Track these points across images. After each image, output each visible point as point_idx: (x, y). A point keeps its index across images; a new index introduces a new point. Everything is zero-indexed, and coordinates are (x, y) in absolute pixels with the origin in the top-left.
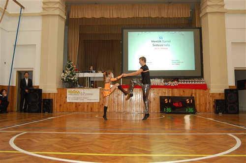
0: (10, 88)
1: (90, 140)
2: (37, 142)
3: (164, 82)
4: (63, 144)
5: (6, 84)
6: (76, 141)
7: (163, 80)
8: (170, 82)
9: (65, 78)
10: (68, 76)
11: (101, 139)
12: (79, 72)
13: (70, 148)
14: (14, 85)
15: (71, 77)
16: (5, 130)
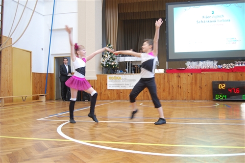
0: (49, 76)
1: (140, 130)
2: (85, 131)
3: (218, 64)
4: (112, 133)
5: (44, 71)
6: (125, 131)
7: (216, 63)
8: (224, 65)
9: (104, 63)
10: (108, 61)
11: (151, 128)
12: (119, 57)
13: (120, 138)
14: (52, 72)
15: (111, 62)
16: (49, 118)
